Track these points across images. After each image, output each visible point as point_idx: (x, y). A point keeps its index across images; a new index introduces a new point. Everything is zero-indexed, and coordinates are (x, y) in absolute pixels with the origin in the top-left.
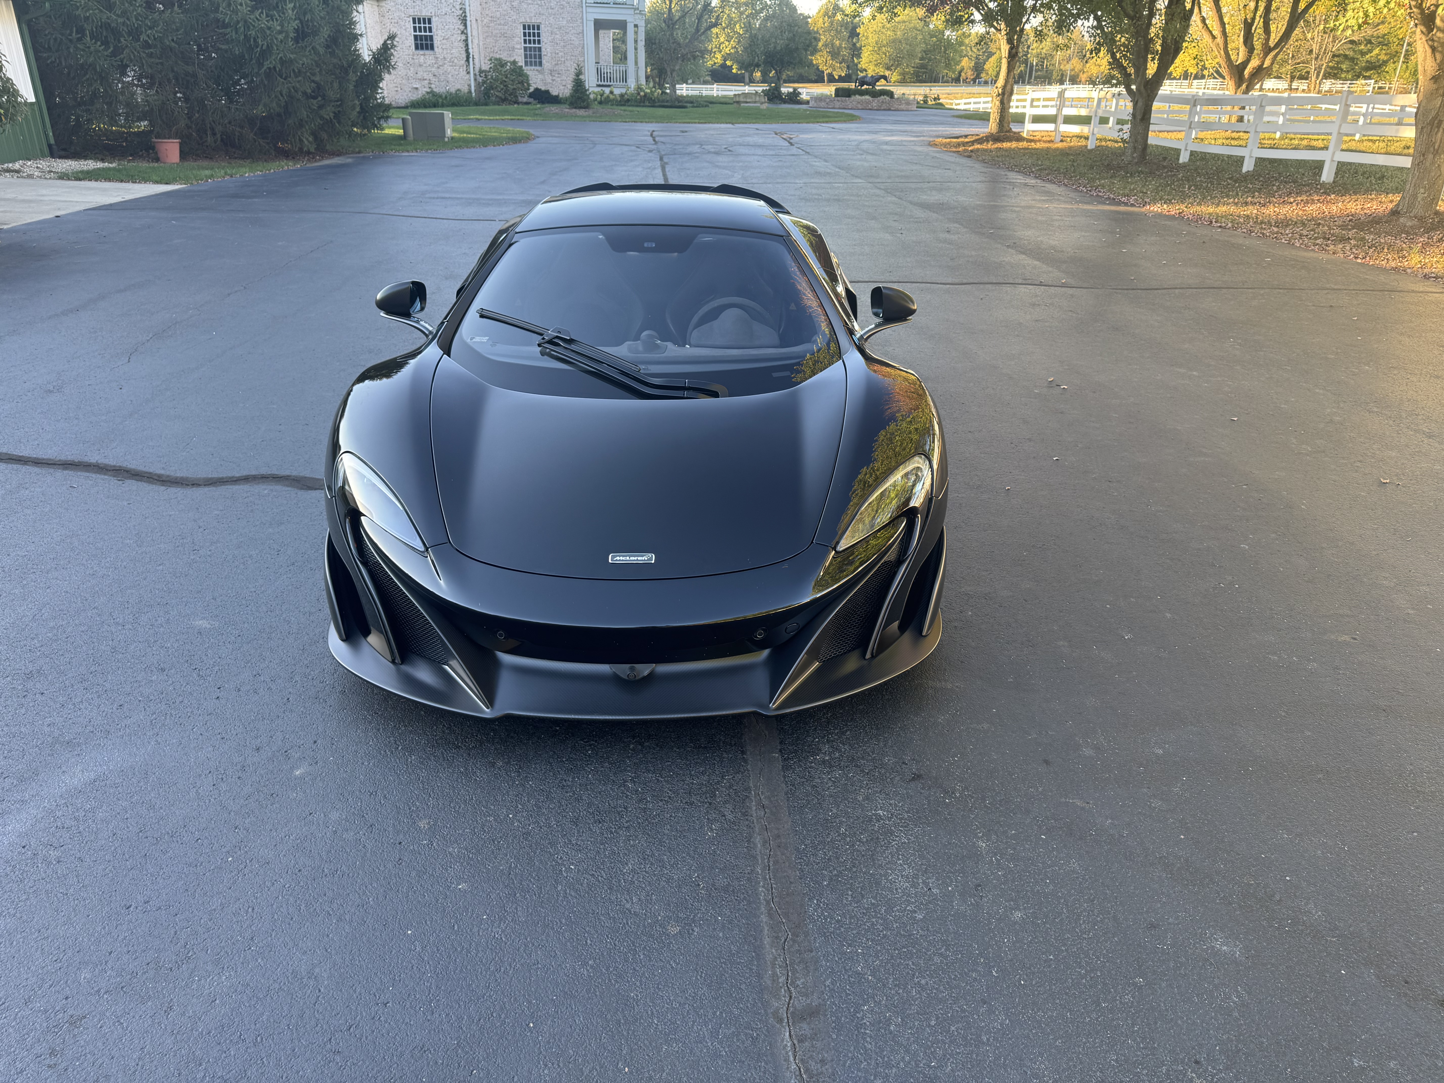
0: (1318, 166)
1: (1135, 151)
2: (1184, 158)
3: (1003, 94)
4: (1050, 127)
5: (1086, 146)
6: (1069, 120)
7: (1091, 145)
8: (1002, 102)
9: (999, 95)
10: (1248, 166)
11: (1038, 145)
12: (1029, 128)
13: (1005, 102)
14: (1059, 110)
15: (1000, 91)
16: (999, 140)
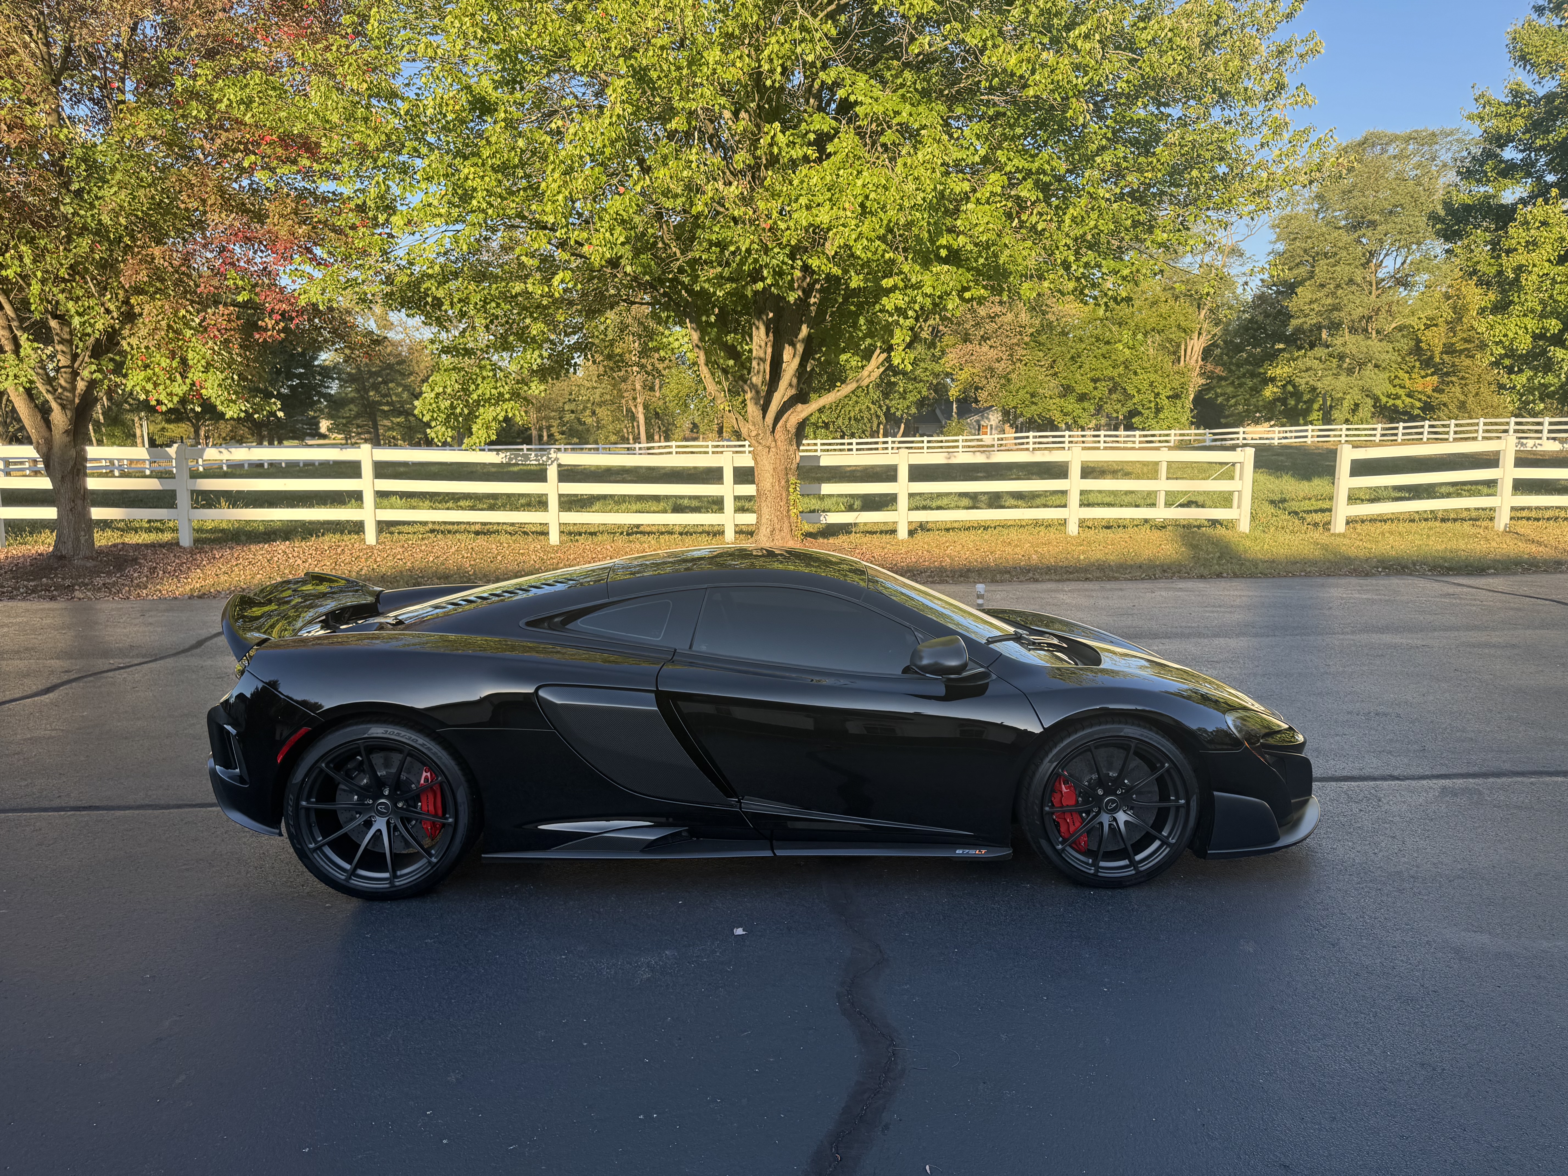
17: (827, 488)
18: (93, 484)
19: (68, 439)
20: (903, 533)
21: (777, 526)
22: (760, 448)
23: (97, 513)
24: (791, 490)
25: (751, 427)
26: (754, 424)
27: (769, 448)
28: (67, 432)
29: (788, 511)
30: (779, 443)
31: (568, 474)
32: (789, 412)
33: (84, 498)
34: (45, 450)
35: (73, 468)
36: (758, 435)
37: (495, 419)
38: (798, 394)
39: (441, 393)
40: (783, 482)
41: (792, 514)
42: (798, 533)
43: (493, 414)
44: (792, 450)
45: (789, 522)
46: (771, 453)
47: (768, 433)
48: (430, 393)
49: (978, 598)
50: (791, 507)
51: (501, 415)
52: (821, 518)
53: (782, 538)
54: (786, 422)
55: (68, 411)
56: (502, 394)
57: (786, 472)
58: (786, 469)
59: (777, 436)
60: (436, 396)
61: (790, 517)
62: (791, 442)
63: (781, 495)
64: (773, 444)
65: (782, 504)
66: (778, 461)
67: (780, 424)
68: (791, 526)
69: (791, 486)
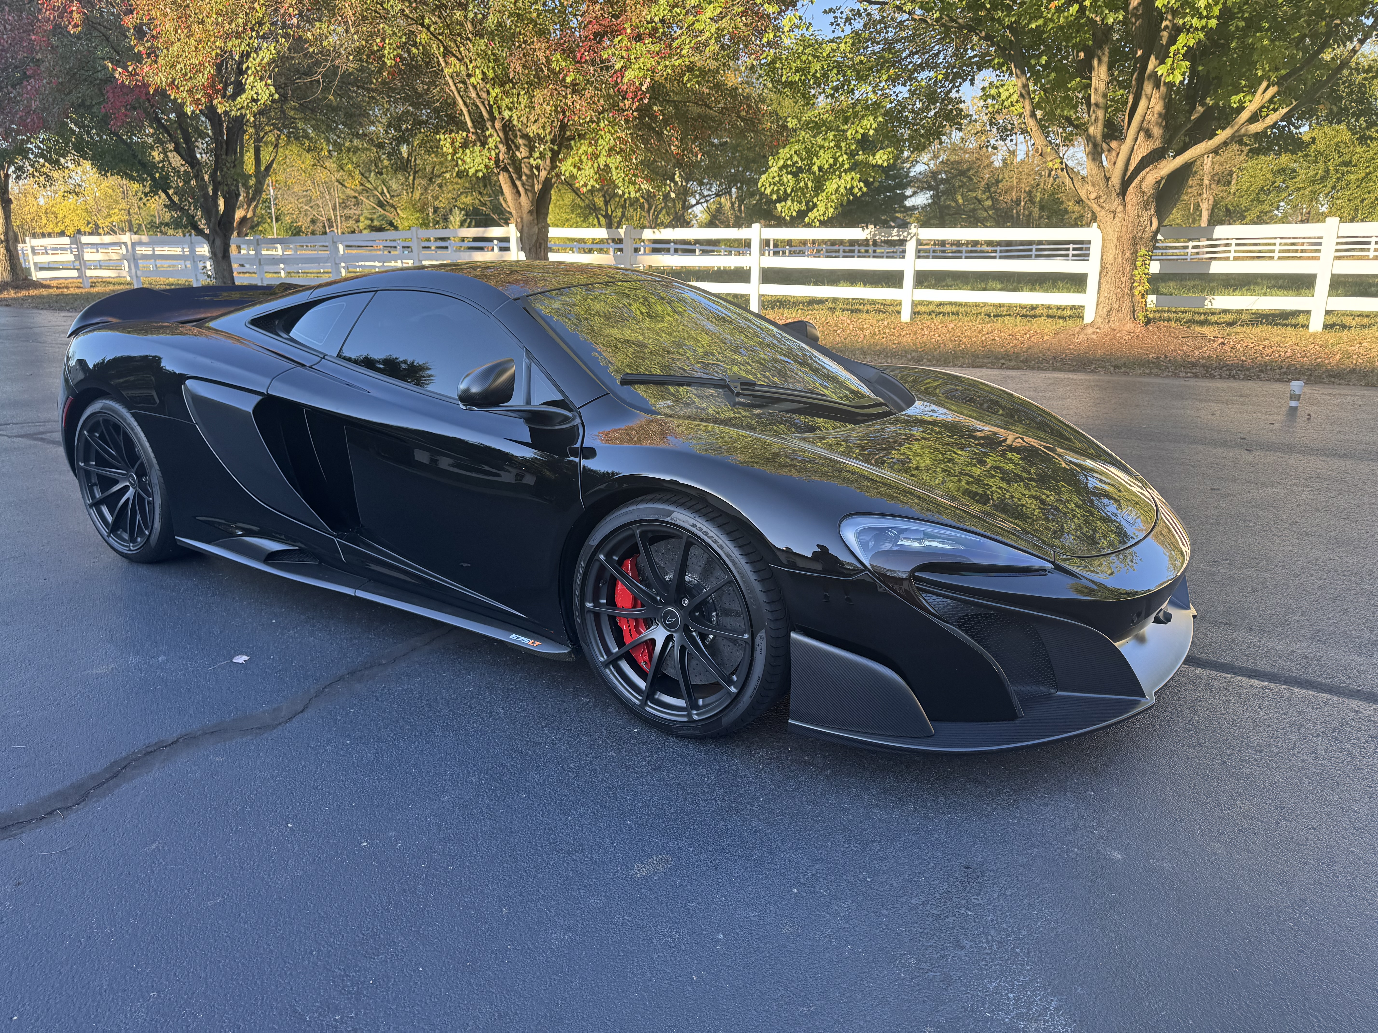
3: (7, 240)
4: (74, 273)
6: (92, 265)
8: (8, 249)
9: (2, 242)
11: (72, 291)
12: (37, 275)
13: (12, 248)
15: (2, 237)
16: (17, 288)
17: (1218, 267)
18: (555, 257)
19: (531, 218)
20: (1316, 325)
21: (1115, 306)
22: (1103, 213)
24: (1139, 264)
25: (1091, 188)
26: (1093, 185)
27: (1114, 213)
28: (530, 212)
29: (1132, 288)
30: (1129, 207)
32: (1148, 169)
34: (522, 230)
35: (537, 241)
36: (1098, 197)
37: (837, 191)
38: (1164, 147)
39: (785, 166)
40: (1128, 254)
41: (1136, 292)
42: (1140, 315)
43: (835, 186)
44: (1146, 215)
45: (1132, 302)
46: (1117, 219)
47: (1114, 195)
48: (774, 167)
49: (1291, 399)
50: (1136, 284)
51: (842, 186)
52: (1206, 303)
53: (1120, 320)
54: (1141, 182)
55: (529, 194)
56: (842, 165)
57: (1135, 242)
58: (1134, 238)
59: (1128, 198)
60: (781, 169)
61: (1133, 295)
62: (1146, 206)
63: (1124, 269)
64: (1121, 207)
65: (1123, 279)
66: (1124, 229)
67: (1133, 185)
68: (1134, 306)
69: (1139, 259)
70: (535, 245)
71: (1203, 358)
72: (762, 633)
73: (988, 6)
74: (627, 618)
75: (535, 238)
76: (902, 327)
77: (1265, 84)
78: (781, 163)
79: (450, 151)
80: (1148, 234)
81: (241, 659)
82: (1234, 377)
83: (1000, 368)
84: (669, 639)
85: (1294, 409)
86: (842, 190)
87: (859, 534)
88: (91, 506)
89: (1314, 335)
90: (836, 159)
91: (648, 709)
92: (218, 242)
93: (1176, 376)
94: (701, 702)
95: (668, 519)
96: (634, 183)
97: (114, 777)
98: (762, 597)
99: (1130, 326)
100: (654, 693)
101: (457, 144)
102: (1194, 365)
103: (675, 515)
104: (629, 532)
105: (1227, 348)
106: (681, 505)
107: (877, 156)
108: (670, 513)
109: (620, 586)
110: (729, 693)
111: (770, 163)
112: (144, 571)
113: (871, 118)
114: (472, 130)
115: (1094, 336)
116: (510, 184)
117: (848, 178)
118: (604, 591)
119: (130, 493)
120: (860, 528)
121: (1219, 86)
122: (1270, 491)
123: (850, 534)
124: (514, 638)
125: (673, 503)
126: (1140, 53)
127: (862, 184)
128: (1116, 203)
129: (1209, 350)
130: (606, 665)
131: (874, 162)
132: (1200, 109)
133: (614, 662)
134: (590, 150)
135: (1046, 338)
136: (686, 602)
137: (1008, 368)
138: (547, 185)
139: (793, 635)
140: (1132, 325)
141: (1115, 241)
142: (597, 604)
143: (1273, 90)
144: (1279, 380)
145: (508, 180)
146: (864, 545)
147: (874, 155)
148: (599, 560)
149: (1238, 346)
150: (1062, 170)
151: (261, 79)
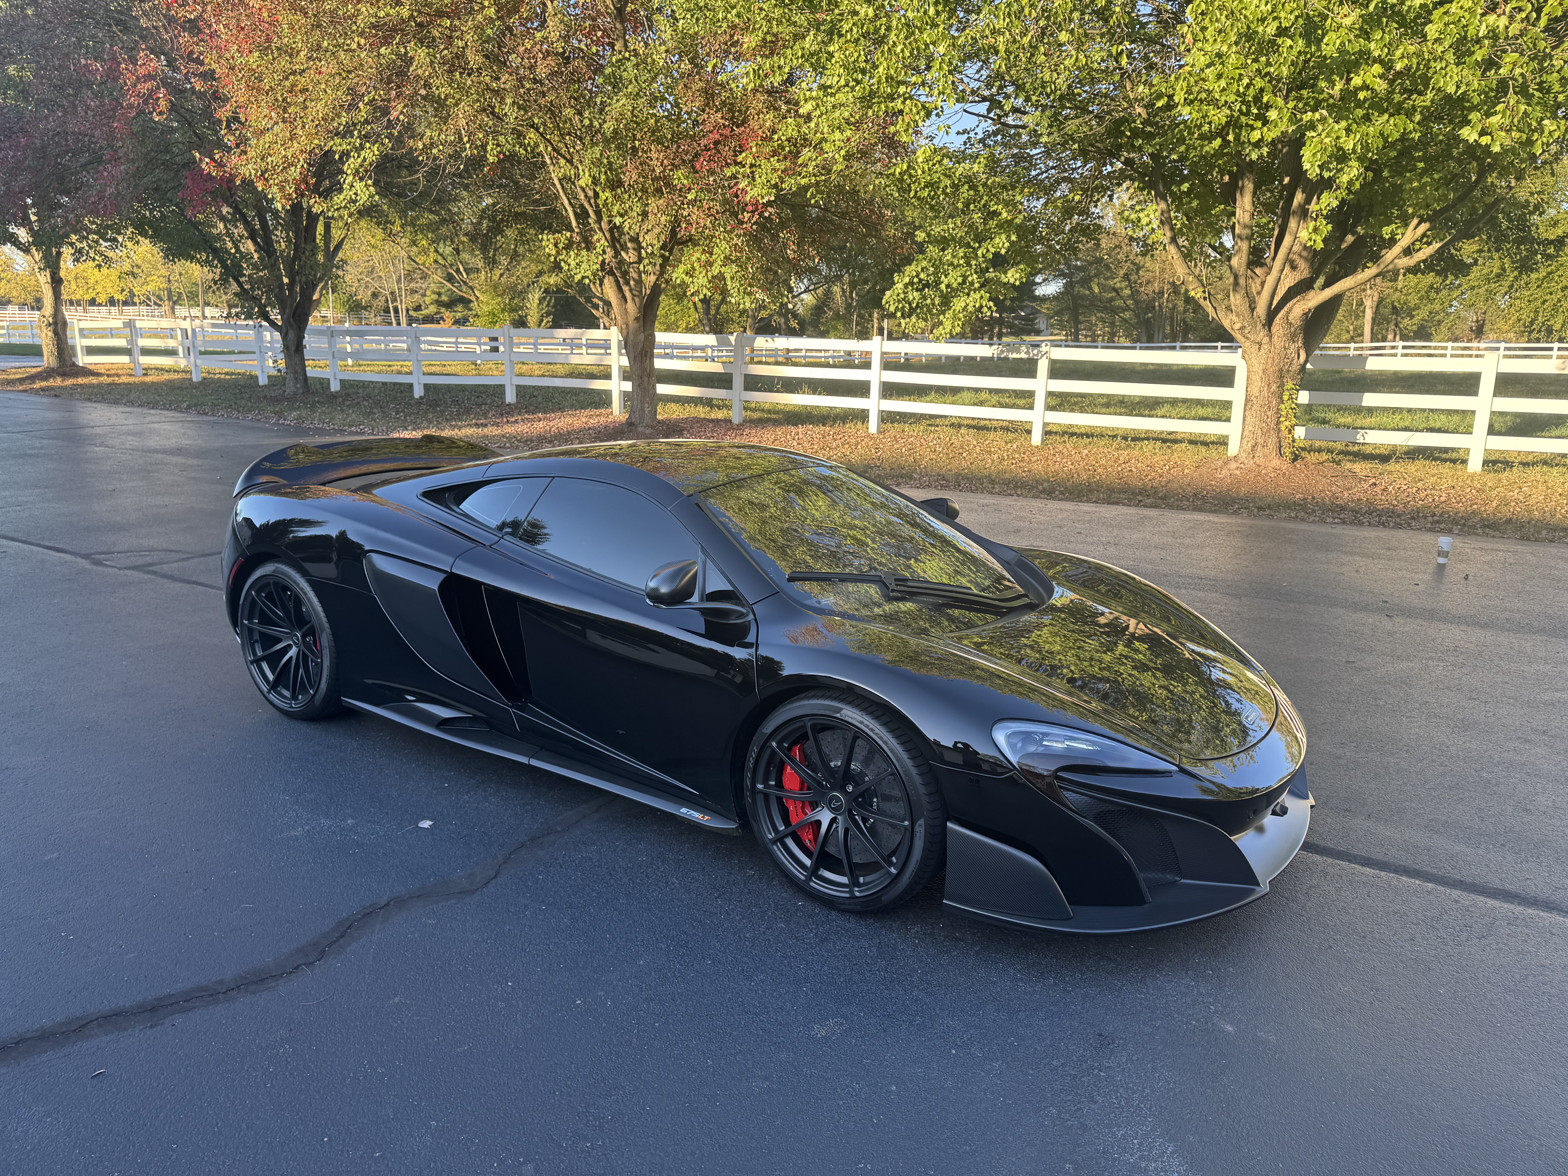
0: (499, 390)
1: (297, 382)
2: (335, 387)
3: (55, 323)
4: (125, 359)
5: (191, 379)
6: (146, 352)
7: (195, 378)
8: (56, 333)
9: (50, 325)
10: (418, 392)
11: (124, 379)
12: (83, 360)
13: (59, 332)
14: (131, 342)
15: (51, 320)
16: (64, 375)
17: (1370, 399)
18: (660, 364)
19: (637, 325)
20: (1475, 464)
21: (1261, 441)
22: (1248, 344)
23: (662, 389)
24: (1285, 398)
25: (1235, 318)
26: (1238, 315)
27: (1260, 344)
28: (637, 319)
29: (1278, 423)
30: (1275, 339)
31: (1059, 370)
32: (1295, 300)
33: (649, 376)
34: (625, 333)
36: (1242, 328)
37: (965, 309)
38: (1312, 277)
39: (911, 283)
40: (1274, 387)
41: (1283, 428)
42: (1287, 451)
43: (963, 304)
44: (1293, 347)
45: (1278, 437)
46: (1262, 351)
47: (1259, 326)
48: (900, 282)
49: (1439, 555)
50: (1282, 419)
51: (971, 304)
52: (1358, 437)
53: (1265, 456)
54: (1288, 313)
55: (637, 299)
56: (972, 283)
57: (1281, 375)
58: (1281, 371)
59: (1274, 329)
60: (906, 286)
61: (1279, 430)
62: (1293, 338)
63: (1270, 402)
64: (1266, 339)
65: (1269, 413)
66: (1270, 361)
67: (1280, 315)
68: (1280, 442)
69: (1287, 393)
70: (641, 354)
71: (1352, 501)
72: (921, 822)
73: (1128, 134)
74: (795, 800)
75: (641, 346)
76: (1033, 451)
77: (1415, 221)
78: (907, 280)
79: (554, 252)
80: (1295, 367)
81: (426, 824)
82: (1383, 524)
83: (1137, 506)
84: (833, 821)
85: (1442, 567)
86: (970, 308)
87: (1008, 737)
88: (252, 662)
89: (1472, 476)
90: (965, 278)
91: (812, 884)
92: (291, 335)
93: (1323, 521)
94: (861, 880)
95: (838, 715)
96: (750, 294)
97: (342, 936)
98: (922, 790)
99: (1276, 462)
100: (818, 870)
101: (561, 246)
102: (1343, 509)
103: (844, 711)
104: (801, 724)
105: (1378, 489)
106: (850, 703)
107: (1009, 274)
108: (839, 710)
109: (789, 769)
110: (890, 873)
111: (896, 279)
112: (305, 728)
113: (1003, 237)
114: (576, 230)
115: (1238, 472)
116: (615, 288)
117: (977, 296)
118: (773, 775)
119: (293, 652)
120: (1010, 731)
121: (1370, 214)
122: (1404, 665)
123: (1000, 736)
124: (684, 811)
125: (842, 701)
126: (1287, 180)
127: (991, 304)
128: (1262, 335)
129: (1359, 492)
130: (774, 842)
131: (1006, 280)
132: (1350, 239)
133: (780, 840)
134: (703, 258)
135: (1186, 471)
136: (850, 789)
137: (1145, 506)
138: (656, 290)
139: (949, 824)
140: (1278, 462)
141: (1261, 373)
142: (767, 786)
143: (1424, 227)
144: (1430, 530)
145: (614, 284)
146: (1012, 746)
147: (1005, 273)
148: (772, 747)
149: (1390, 488)
150: (1205, 299)
151: (361, 179)
